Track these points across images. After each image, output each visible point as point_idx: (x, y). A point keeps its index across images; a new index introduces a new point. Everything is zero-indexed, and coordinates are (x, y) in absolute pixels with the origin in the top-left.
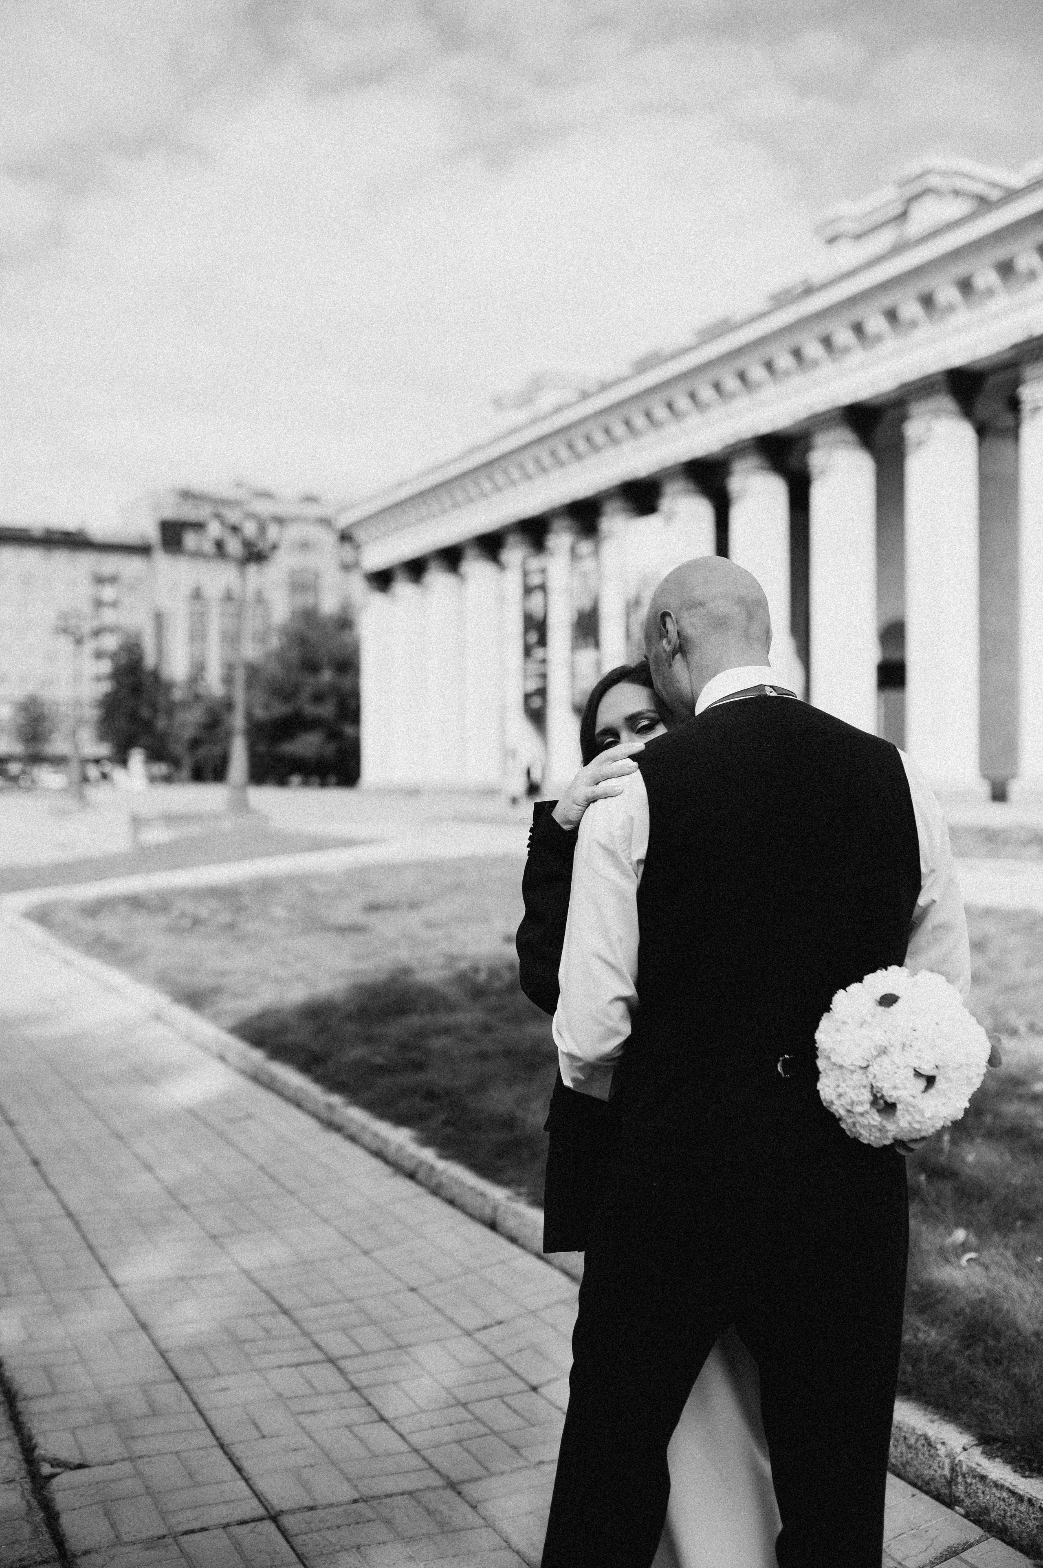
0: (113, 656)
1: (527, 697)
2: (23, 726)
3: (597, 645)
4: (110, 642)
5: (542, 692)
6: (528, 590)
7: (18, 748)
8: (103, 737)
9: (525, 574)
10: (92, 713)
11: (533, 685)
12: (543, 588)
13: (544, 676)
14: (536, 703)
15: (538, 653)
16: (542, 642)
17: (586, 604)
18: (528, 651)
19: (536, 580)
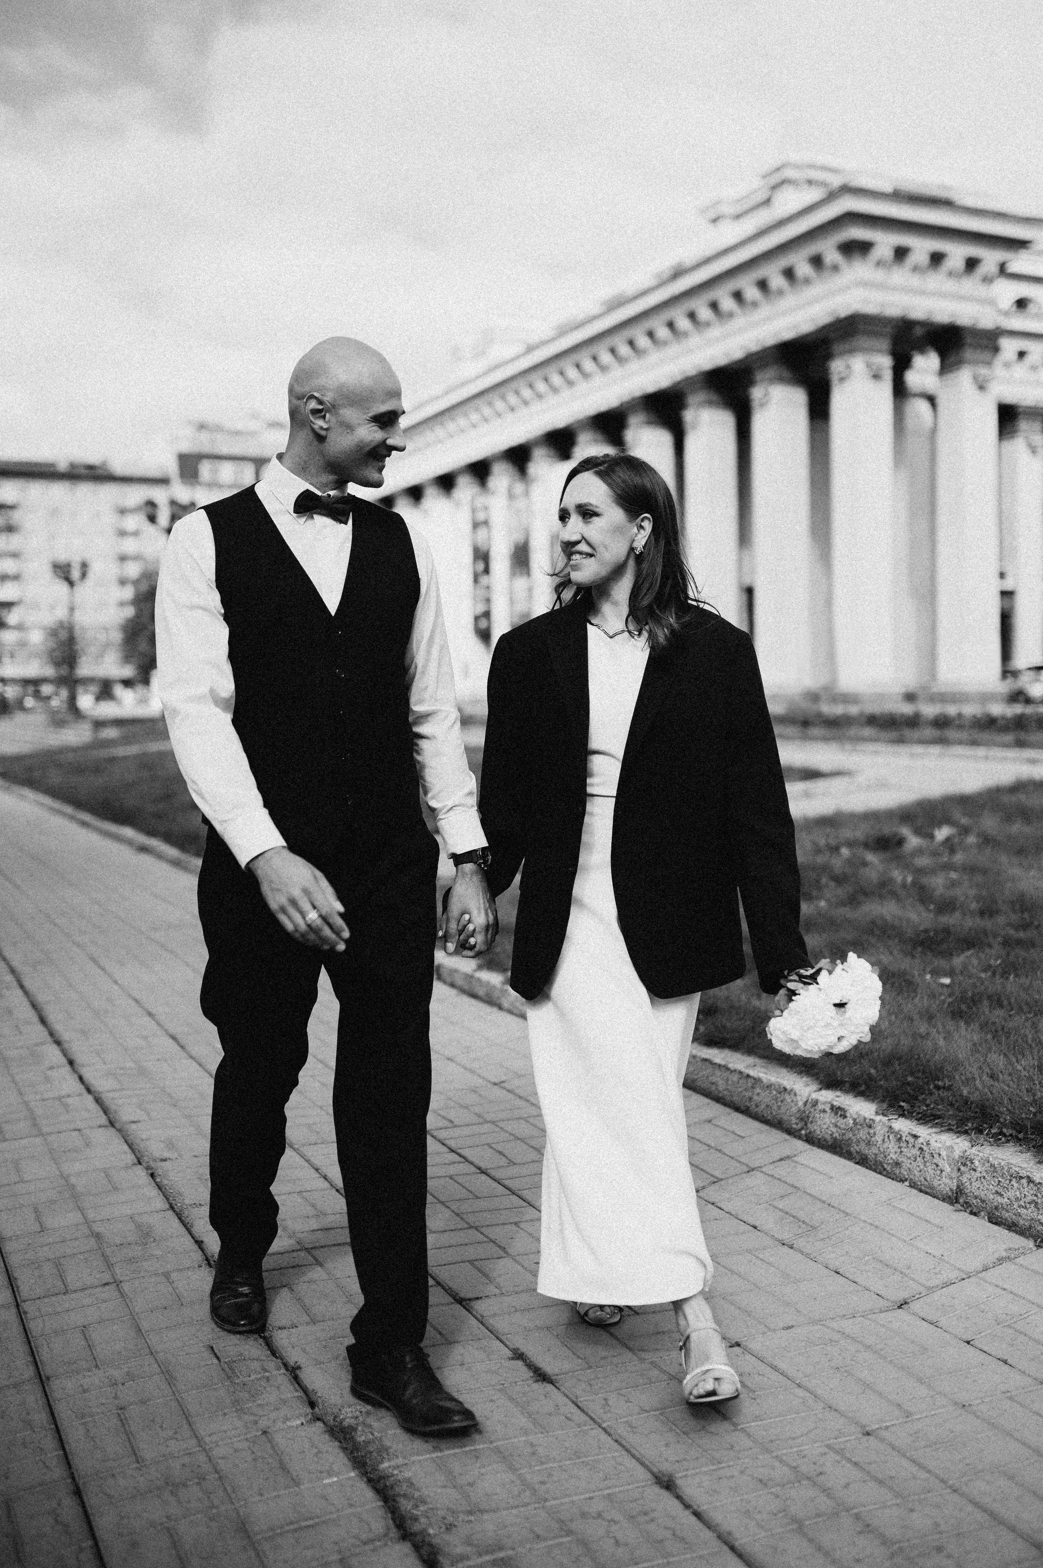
0: (136, 583)
1: (477, 618)
2: (54, 650)
3: (528, 574)
4: (133, 570)
5: (487, 614)
6: (476, 525)
7: (49, 671)
8: (127, 658)
9: (474, 511)
10: (117, 636)
11: (481, 608)
12: (486, 523)
13: (488, 600)
14: (483, 624)
15: (484, 580)
16: (487, 571)
17: (519, 537)
18: (476, 580)
19: (481, 516)
